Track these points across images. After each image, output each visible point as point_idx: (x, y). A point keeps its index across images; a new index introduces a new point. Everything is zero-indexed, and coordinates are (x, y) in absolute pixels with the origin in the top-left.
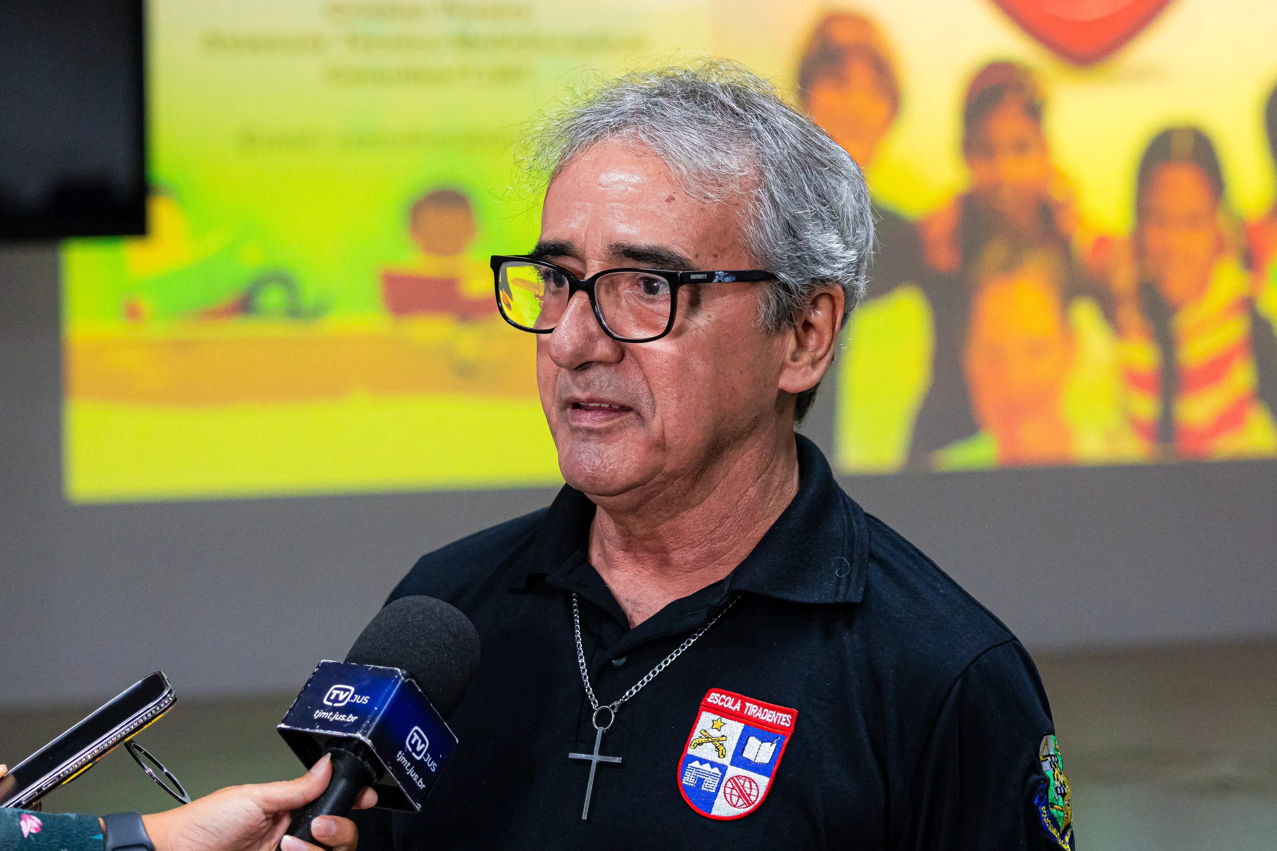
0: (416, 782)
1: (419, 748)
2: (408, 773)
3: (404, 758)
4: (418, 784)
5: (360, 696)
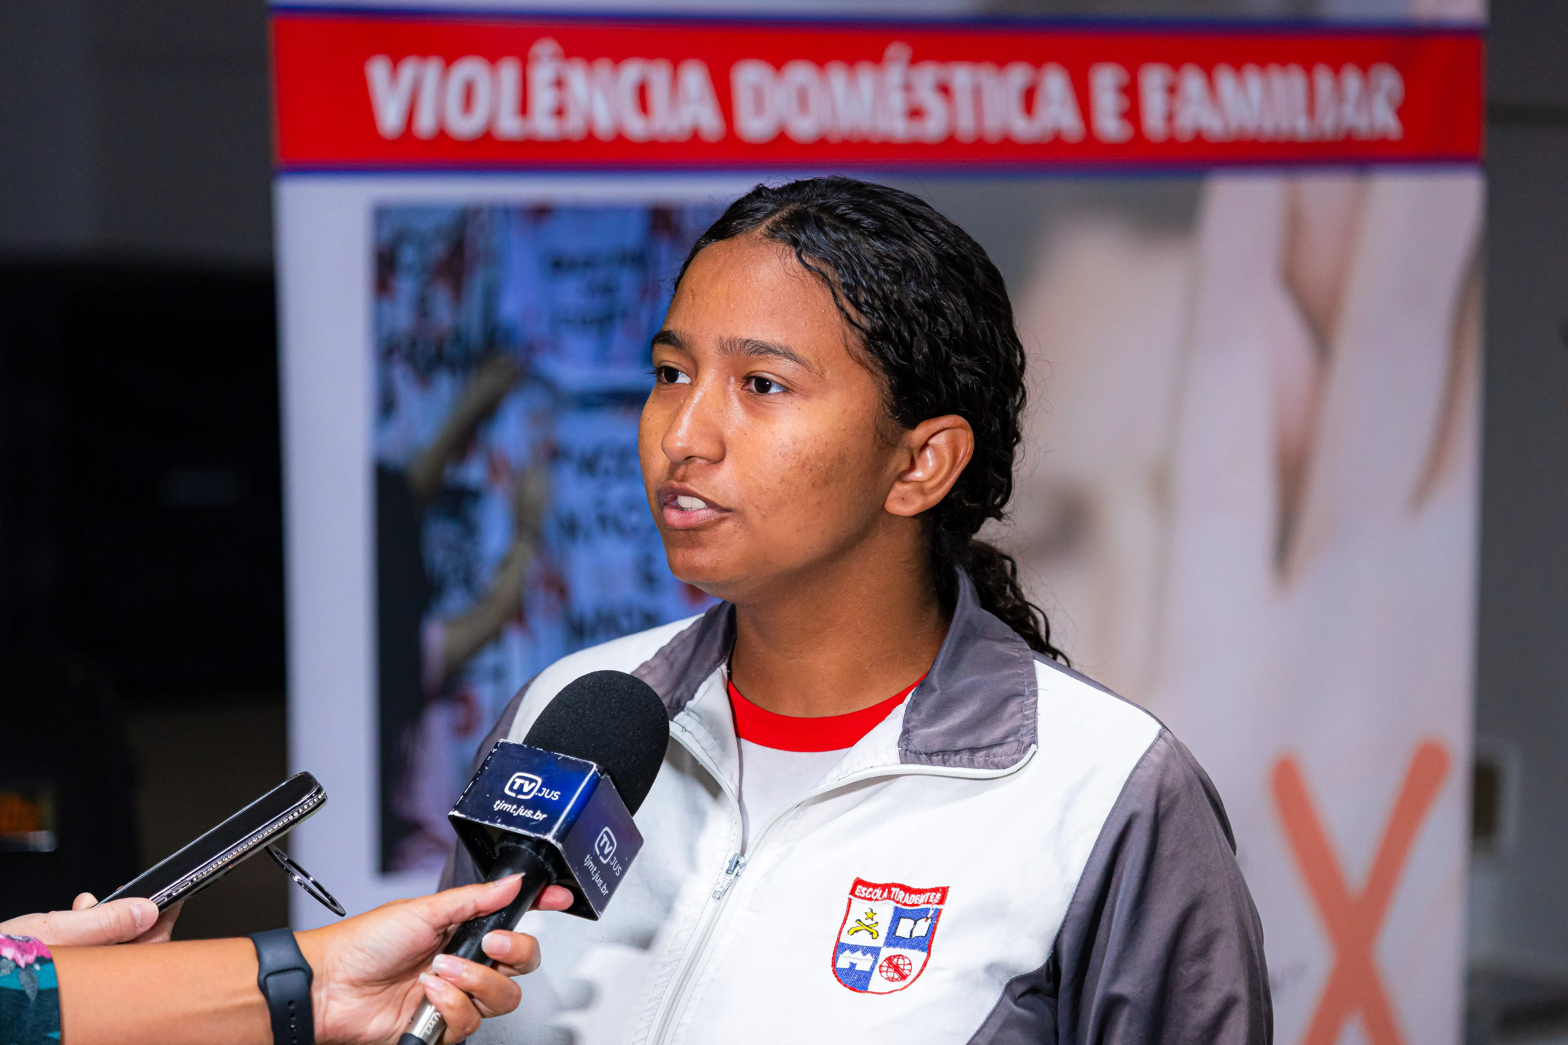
0: (600, 888)
1: (606, 851)
2: (593, 879)
3: (591, 862)
4: (602, 890)
5: (548, 791)
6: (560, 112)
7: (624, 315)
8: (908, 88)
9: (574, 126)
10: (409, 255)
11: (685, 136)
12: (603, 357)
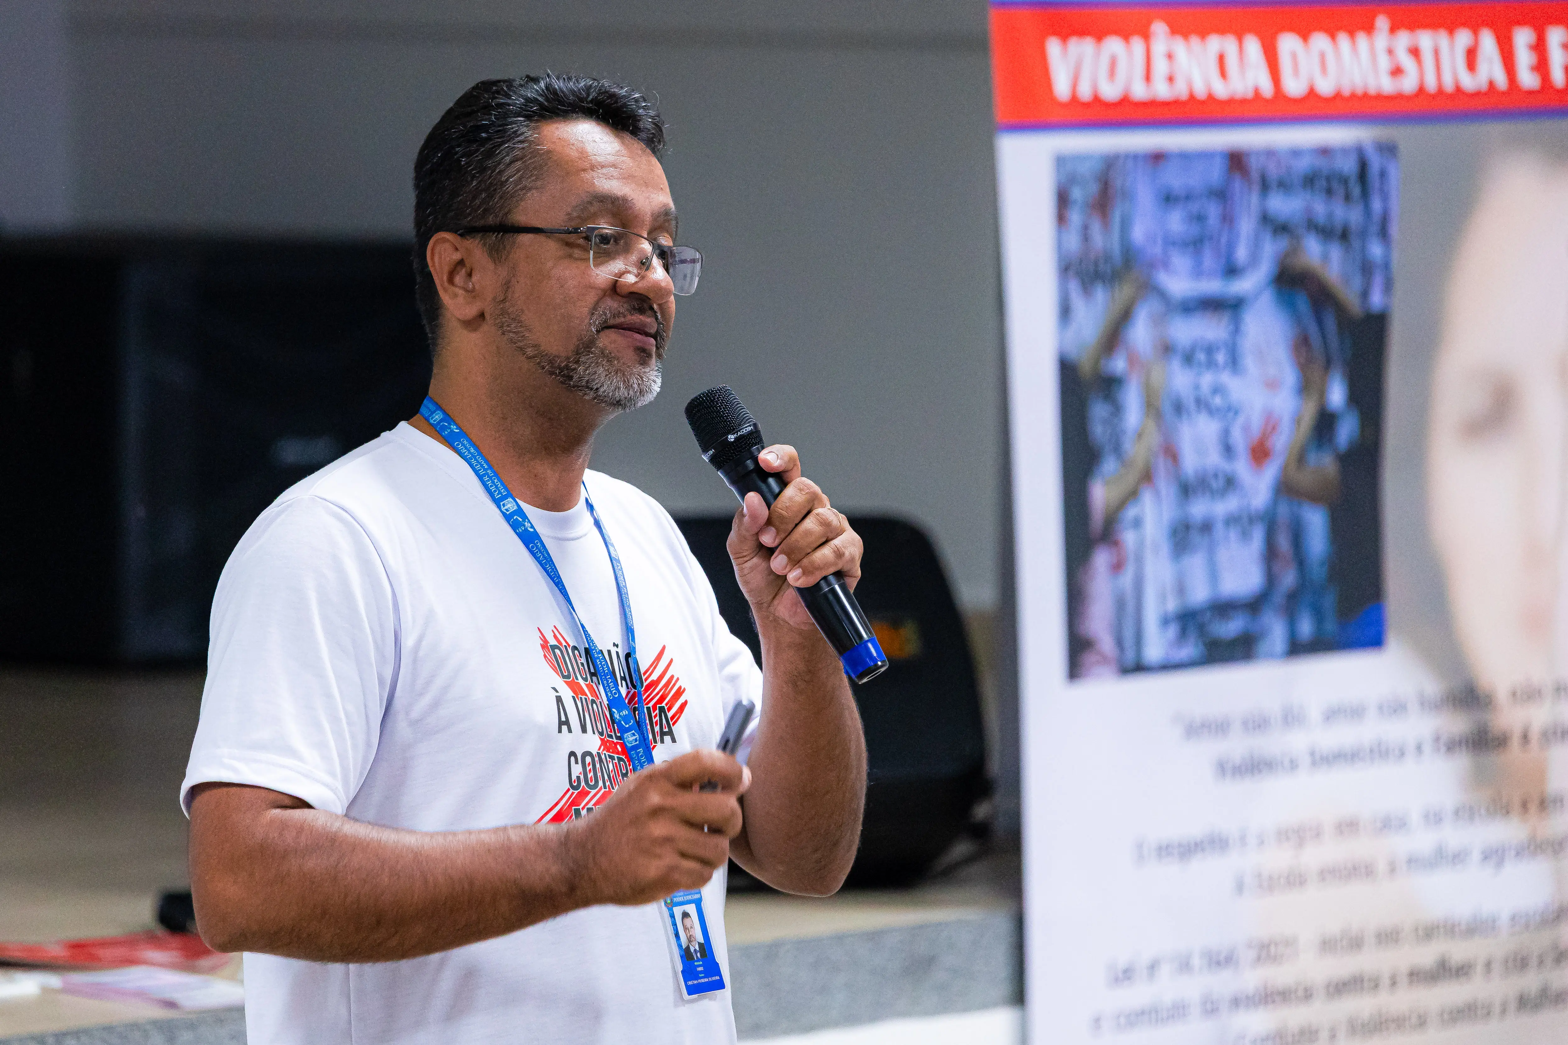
6: (1171, 79)
7: (1211, 238)
8: (1390, 52)
9: (1180, 90)
10: (1077, 194)
11: (1250, 94)
12: (1198, 272)
